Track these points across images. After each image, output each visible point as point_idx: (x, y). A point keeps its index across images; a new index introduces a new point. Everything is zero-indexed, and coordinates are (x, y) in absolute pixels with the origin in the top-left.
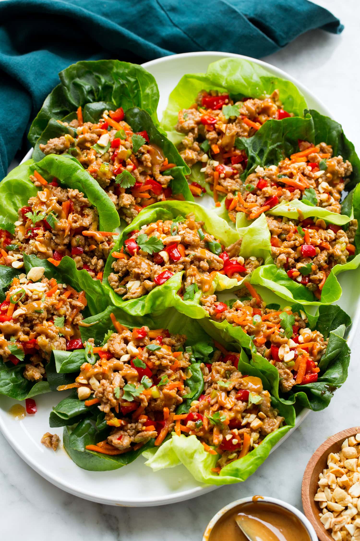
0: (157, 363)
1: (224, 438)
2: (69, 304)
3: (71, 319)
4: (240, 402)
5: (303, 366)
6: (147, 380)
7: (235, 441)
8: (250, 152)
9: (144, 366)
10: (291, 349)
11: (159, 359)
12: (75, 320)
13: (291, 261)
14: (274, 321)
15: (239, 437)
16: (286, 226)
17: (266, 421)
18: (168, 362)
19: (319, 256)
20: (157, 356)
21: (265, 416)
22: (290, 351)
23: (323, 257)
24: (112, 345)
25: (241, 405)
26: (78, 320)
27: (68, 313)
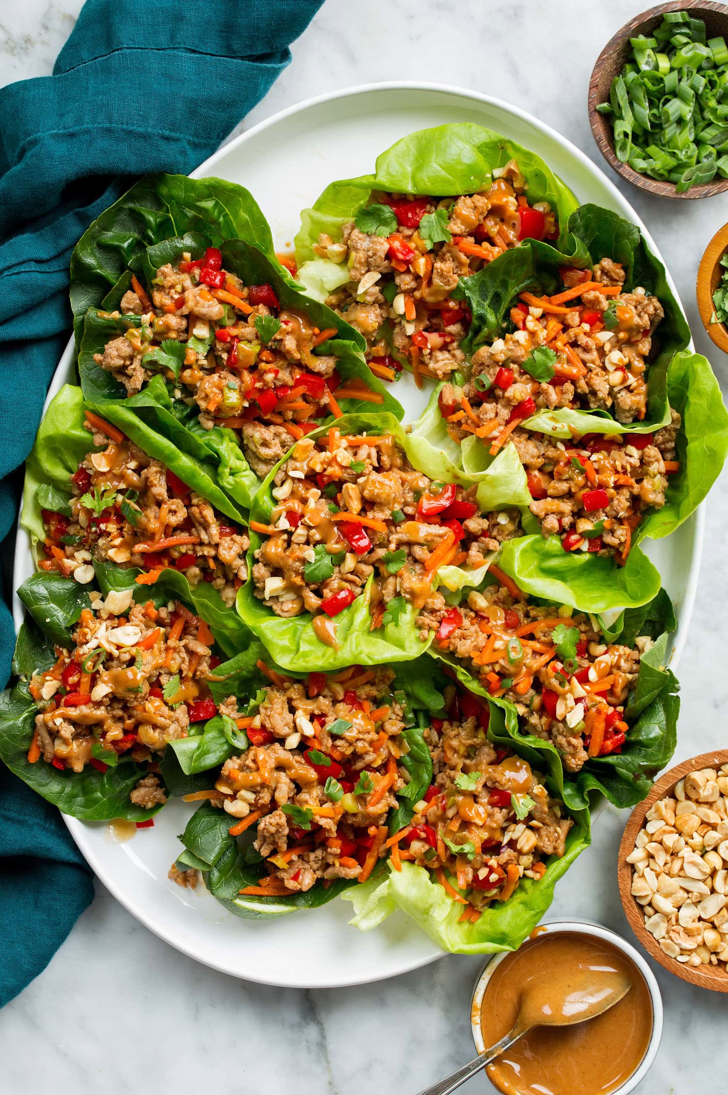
0: (349, 751)
1: (476, 877)
2: (183, 649)
3: (191, 675)
4: (497, 810)
5: (601, 726)
6: (335, 787)
7: (494, 877)
8: (474, 305)
9: (327, 762)
10: (577, 701)
11: (351, 744)
12: (198, 673)
13: (567, 520)
14: (543, 639)
15: (500, 869)
16: (551, 453)
17: (543, 832)
18: (367, 745)
19: (616, 502)
20: (347, 741)
21: (541, 825)
22: (576, 704)
23: (621, 503)
24: (269, 717)
25: (500, 815)
26: (202, 673)
27: (185, 667)
